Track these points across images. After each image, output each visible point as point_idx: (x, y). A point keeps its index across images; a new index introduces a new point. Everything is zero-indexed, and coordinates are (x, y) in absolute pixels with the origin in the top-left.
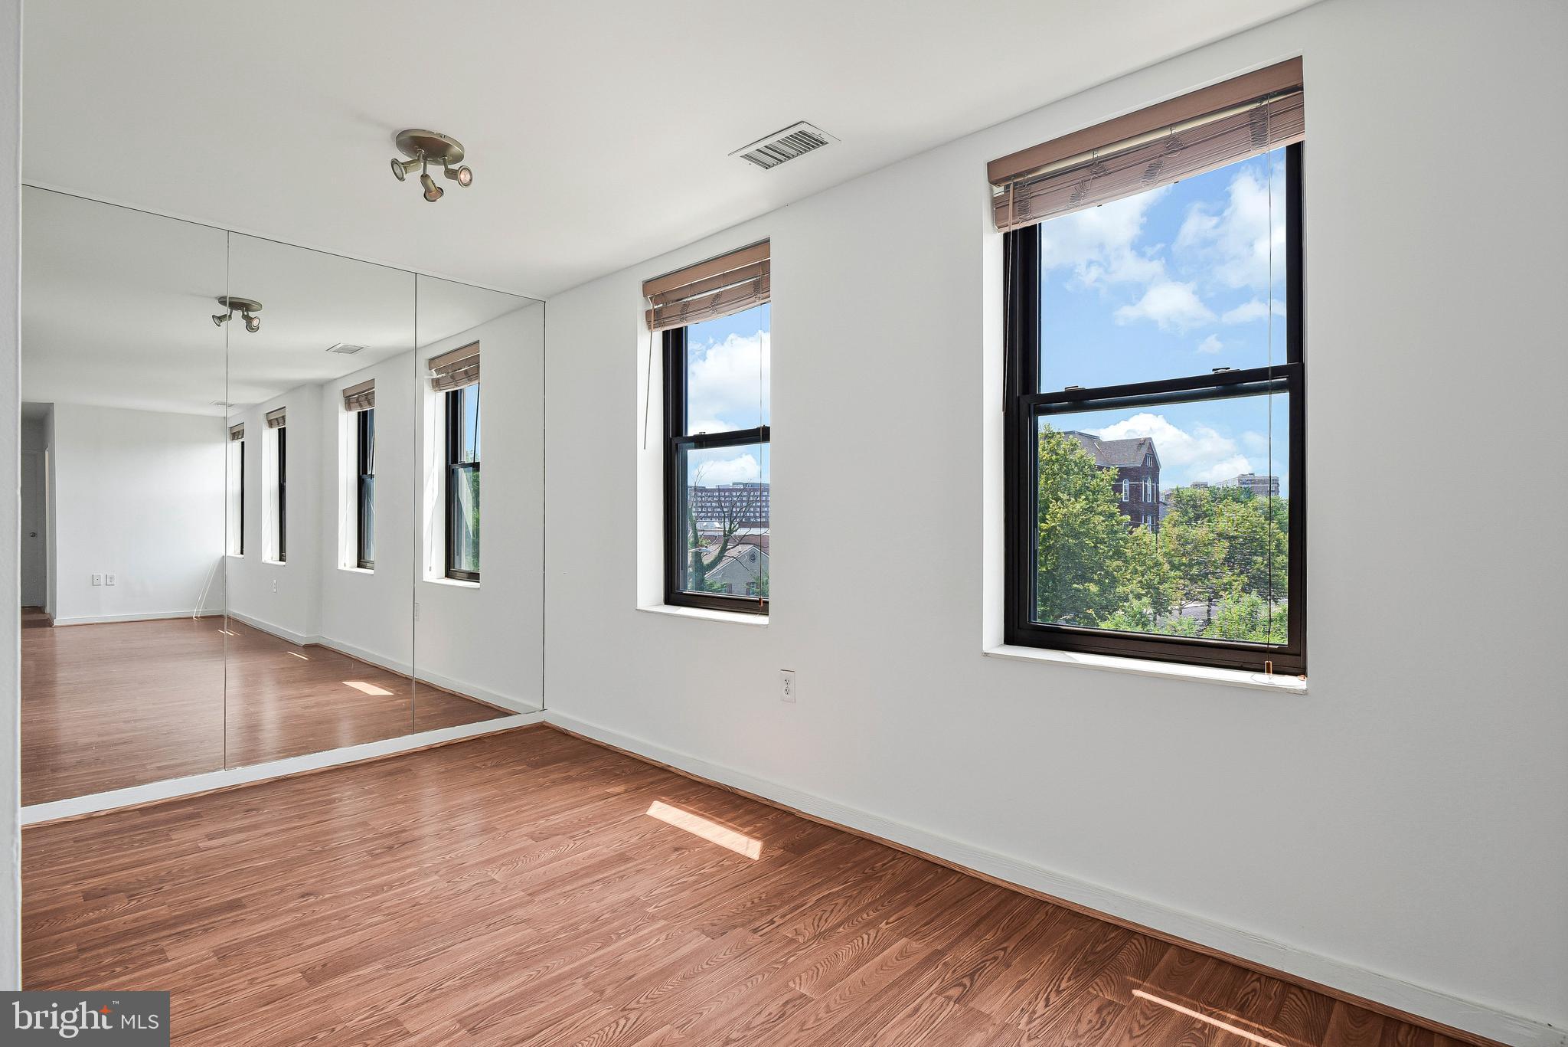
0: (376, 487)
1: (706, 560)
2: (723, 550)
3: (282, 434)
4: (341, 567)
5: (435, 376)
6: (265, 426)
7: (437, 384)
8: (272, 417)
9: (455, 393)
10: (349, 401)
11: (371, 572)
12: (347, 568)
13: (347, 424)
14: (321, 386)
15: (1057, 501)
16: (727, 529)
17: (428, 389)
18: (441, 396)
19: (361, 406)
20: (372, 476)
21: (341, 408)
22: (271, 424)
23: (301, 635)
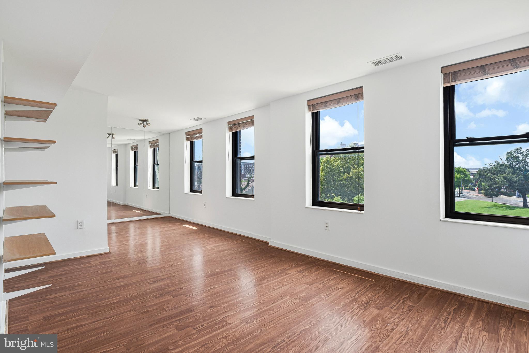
0: (139, 168)
1: (243, 187)
2: (248, 184)
3: (117, 155)
4: (130, 187)
5: (150, 145)
6: (112, 153)
7: (151, 147)
8: (114, 151)
9: (155, 149)
10: (132, 149)
11: (137, 188)
12: (132, 187)
13: (132, 154)
14: (126, 145)
15: (353, 168)
16: (249, 177)
17: (149, 148)
18: (152, 149)
19: (135, 150)
20: (137, 166)
21: (131, 150)
22: (114, 152)
23: (121, 203)
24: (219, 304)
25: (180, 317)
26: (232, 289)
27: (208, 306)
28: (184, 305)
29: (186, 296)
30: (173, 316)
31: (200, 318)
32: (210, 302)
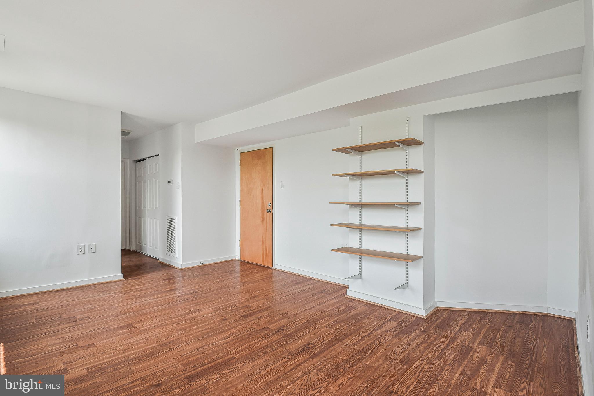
24: (218, 322)
25: (251, 312)
26: (201, 338)
27: (229, 320)
28: (252, 321)
29: (254, 329)
30: (257, 312)
31: (235, 312)
32: (227, 324)
